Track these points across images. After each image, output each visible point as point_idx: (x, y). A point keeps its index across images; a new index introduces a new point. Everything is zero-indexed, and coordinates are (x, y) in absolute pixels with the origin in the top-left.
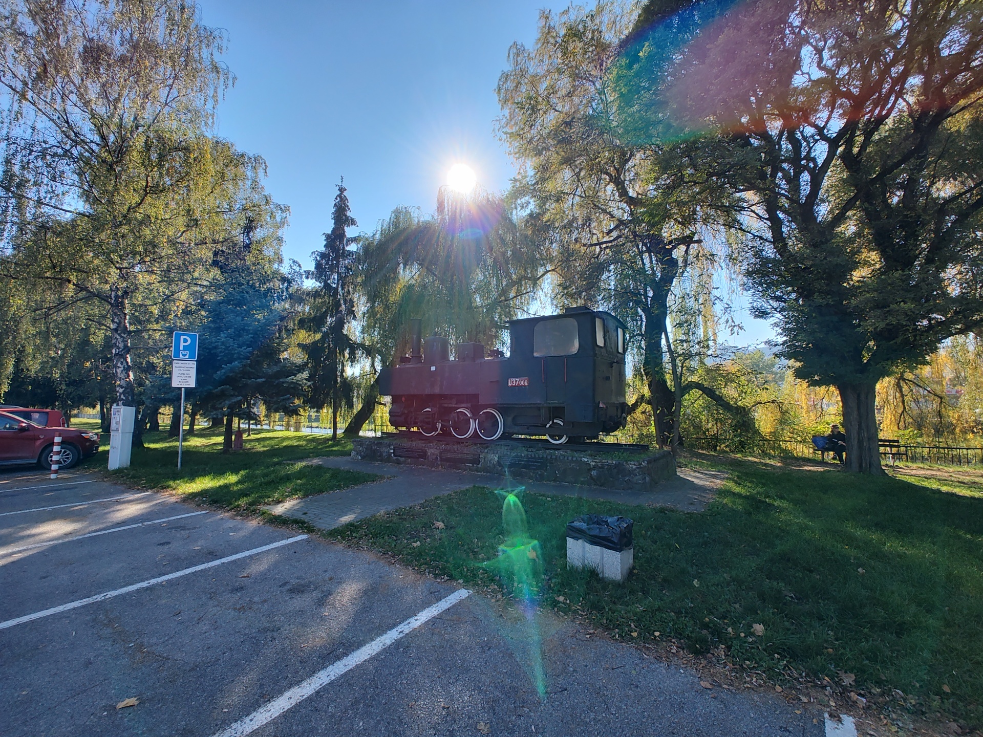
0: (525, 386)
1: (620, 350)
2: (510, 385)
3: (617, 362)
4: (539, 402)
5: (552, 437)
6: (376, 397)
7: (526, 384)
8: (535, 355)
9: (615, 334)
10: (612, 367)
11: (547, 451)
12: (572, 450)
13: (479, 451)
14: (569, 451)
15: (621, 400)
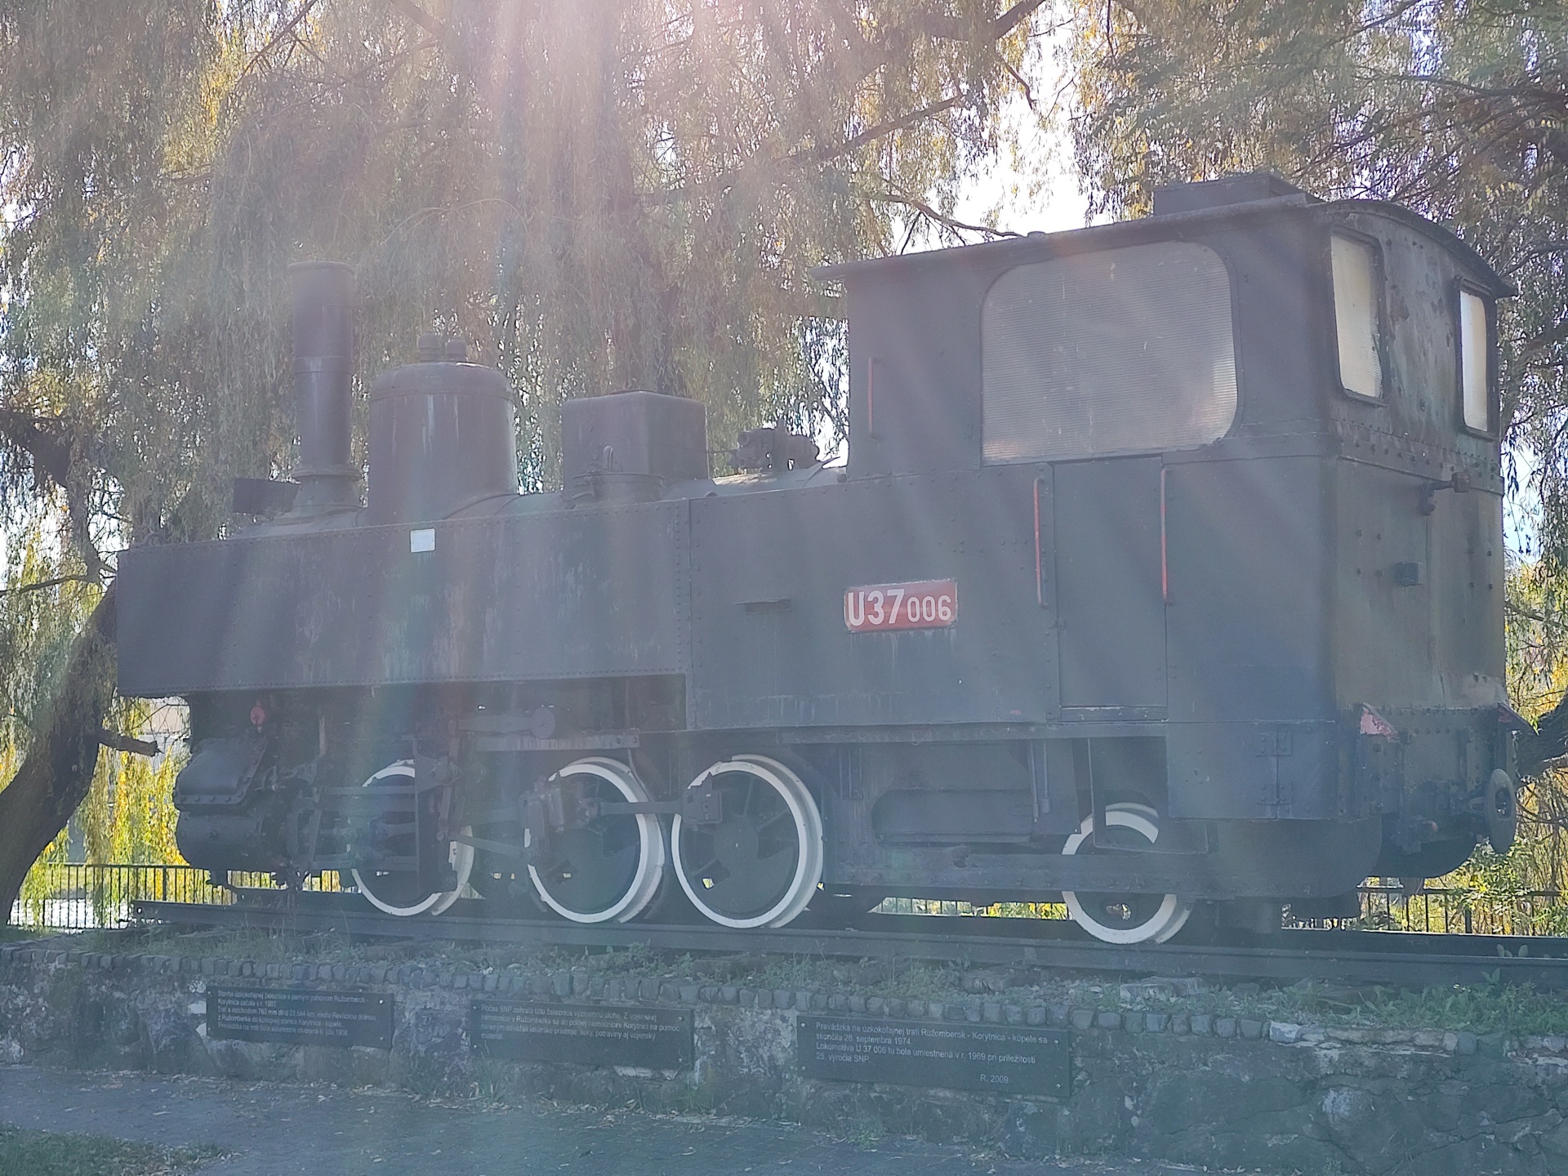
0: (937, 626)
1: (1475, 414)
2: (854, 621)
3: (1457, 484)
4: (1016, 714)
5: (1096, 905)
6: (98, 709)
7: (946, 615)
8: (995, 451)
9: (1439, 326)
10: (1426, 510)
11: (1074, 988)
12: (1210, 980)
13: (689, 993)
14: (1192, 985)
15: (1484, 695)
